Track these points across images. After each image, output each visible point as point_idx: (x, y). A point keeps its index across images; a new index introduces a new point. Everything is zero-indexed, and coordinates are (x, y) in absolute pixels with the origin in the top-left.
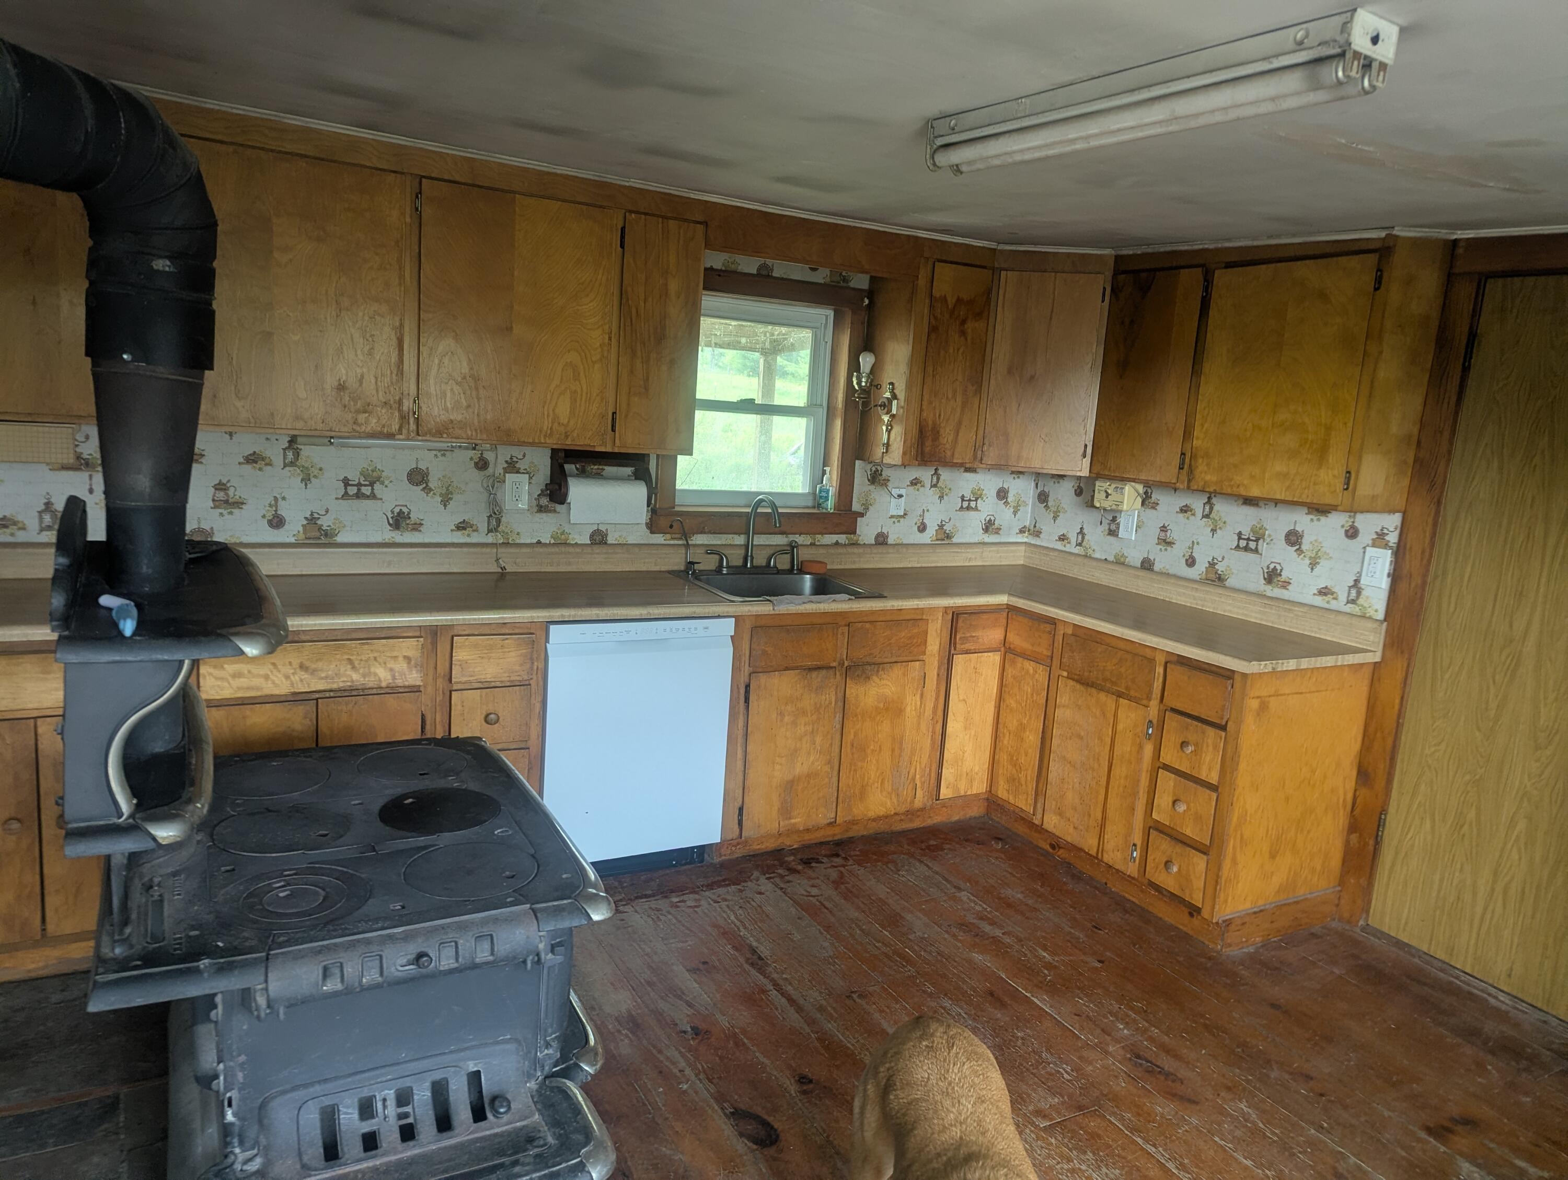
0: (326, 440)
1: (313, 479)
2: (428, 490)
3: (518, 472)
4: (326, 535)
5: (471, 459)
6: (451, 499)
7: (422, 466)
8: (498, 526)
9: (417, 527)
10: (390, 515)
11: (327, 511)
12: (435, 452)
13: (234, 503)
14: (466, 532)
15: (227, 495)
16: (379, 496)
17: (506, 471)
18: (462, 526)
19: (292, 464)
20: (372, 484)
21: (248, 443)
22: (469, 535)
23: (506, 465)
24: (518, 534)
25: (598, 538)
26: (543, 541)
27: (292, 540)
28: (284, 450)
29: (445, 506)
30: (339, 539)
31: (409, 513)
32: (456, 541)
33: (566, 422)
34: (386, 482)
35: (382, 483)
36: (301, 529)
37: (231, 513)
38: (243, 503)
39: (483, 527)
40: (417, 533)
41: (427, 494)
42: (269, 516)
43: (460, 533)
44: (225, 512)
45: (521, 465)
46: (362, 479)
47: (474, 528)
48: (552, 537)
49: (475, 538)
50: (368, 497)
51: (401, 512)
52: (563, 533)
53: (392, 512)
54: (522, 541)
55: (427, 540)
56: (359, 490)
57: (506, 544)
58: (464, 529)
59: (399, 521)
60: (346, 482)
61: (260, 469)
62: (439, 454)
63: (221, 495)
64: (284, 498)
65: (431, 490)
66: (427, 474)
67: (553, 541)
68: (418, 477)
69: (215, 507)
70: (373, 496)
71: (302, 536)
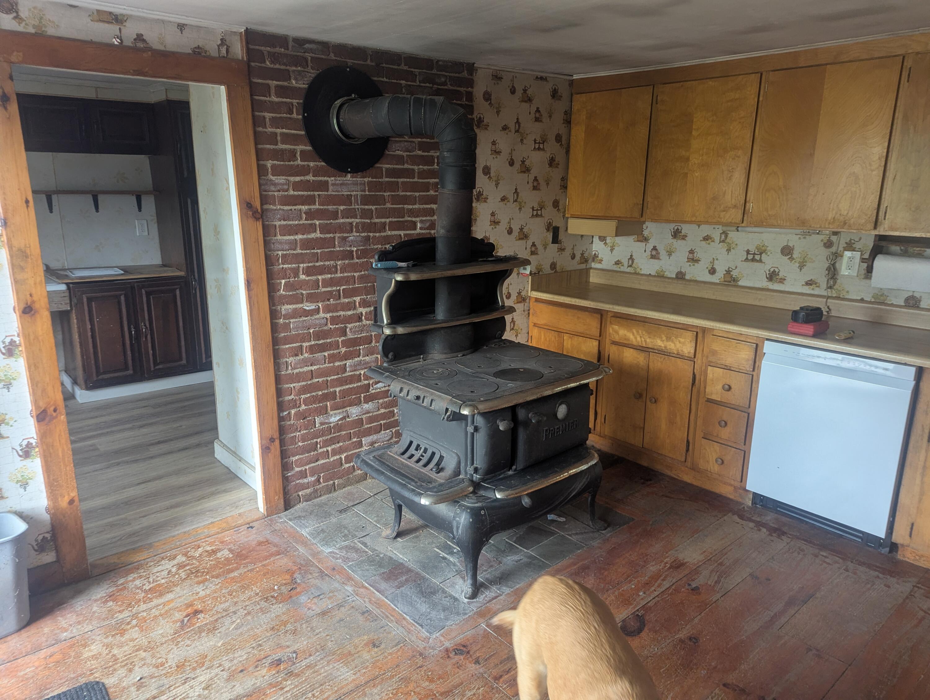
0: (734, 228)
1: (732, 250)
2: (791, 259)
3: (854, 250)
4: (734, 280)
5: (822, 241)
6: (805, 265)
7: (791, 244)
8: (834, 285)
9: (782, 281)
10: (768, 272)
11: (736, 268)
12: (799, 236)
13: (696, 260)
14: (812, 287)
15: (694, 256)
16: (763, 261)
17: (845, 249)
18: (809, 283)
19: (723, 241)
20: (761, 254)
21: (706, 230)
22: (813, 289)
23: (845, 245)
24: (848, 292)
25: (912, 302)
26: (865, 299)
27: (718, 281)
28: (721, 234)
29: (801, 269)
30: (740, 283)
31: (779, 272)
32: (804, 291)
33: (845, 213)
34: (769, 253)
35: (766, 254)
36: (723, 276)
37: (694, 265)
38: (699, 261)
39: (824, 285)
40: (781, 284)
41: (791, 261)
42: (710, 268)
43: (807, 287)
44: (692, 264)
45: (857, 246)
46: (756, 251)
47: (818, 285)
48: (873, 297)
49: (817, 292)
50: (757, 261)
51: (774, 271)
52: (882, 295)
53: (769, 271)
54: (850, 297)
55: (787, 289)
56: (754, 257)
57: (838, 298)
58: (811, 285)
59: (772, 276)
60: (748, 252)
61: (709, 244)
62: (802, 237)
63: (691, 256)
64: (717, 259)
65: (793, 259)
66: (793, 249)
67: (873, 300)
68: (787, 251)
69: (688, 262)
70: (760, 261)
71: (723, 280)
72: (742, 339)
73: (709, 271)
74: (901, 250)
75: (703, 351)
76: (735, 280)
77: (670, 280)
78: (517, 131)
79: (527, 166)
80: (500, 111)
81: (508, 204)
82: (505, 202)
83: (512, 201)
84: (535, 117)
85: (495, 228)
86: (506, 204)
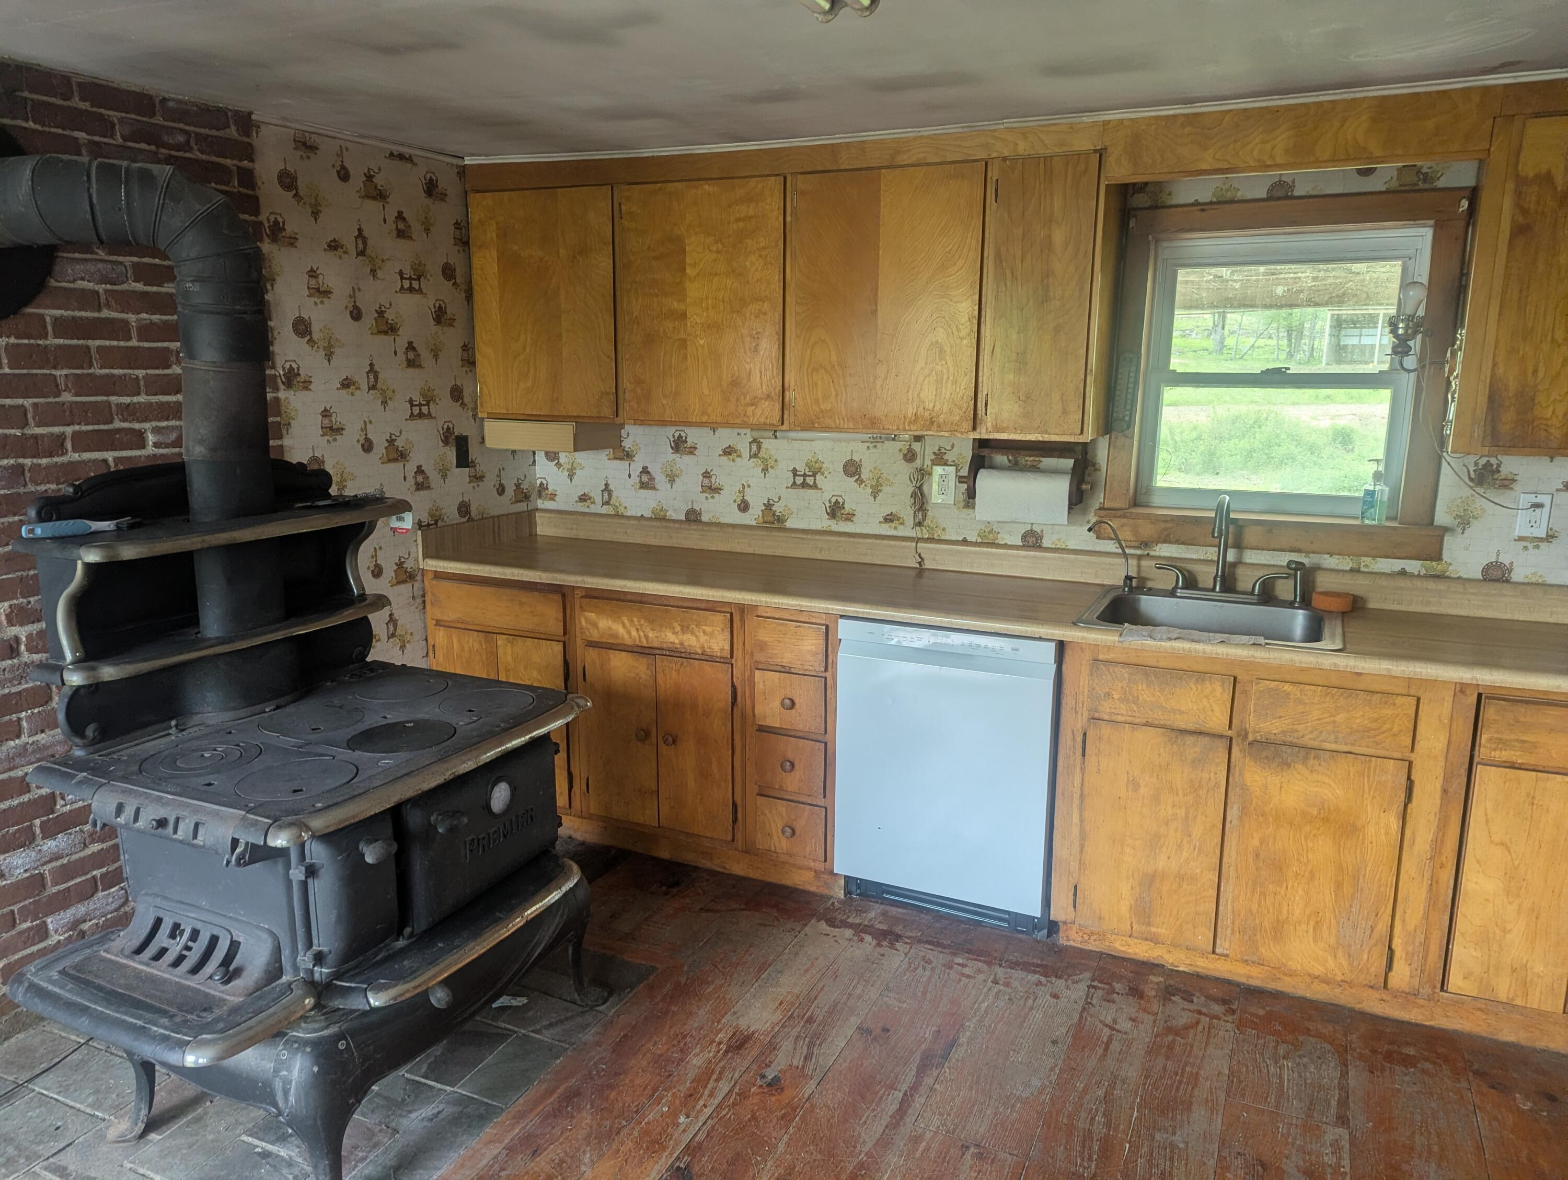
0: (771, 434)
1: (770, 470)
2: (860, 481)
3: (946, 464)
4: (778, 520)
5: (900, 450)
6: (880, 491)
7: (856, 458)
8: (924, 519)
9: (850, 517)
10: (828, 505)
11: (780, 499)
12: (867, 444)
13: (716, 489)
14: (893, 525)
15: (710, 481)
16: (819, 486)
17: (934, 463)
18: (889, 519)
19: (755, 456)
20: (814, 475)
21: (725, 437)
22: (895, 528)
23: (934, 457)
24: (944, 529)
25: (1031, 540)
26: (969, 539)
27: (754, 523)
28: (750, 443)
29: (875, 498)
30: (789, 524)
31: (843, 503)
32: (883, 533)
33: (931, 407)
34: (826, 473)
35: (823, 474)
36: (760, 513)
37: (713, 497)
38: (721, 489)
39: (910, 521)
40: (849, 523)
41: (860, 485)
42: (739, 501)
43: (887, 525)
44: (709, 496)
45: (949, 457)
46: (807, 470)
47: (901, 521)
48: (979, 535)
49: (902, 531)
50: (810, 487)
51: (837, 502)
52: (991, 532)
53: (830, 502)
54: (948, 538)
55: (858, 531)
56: (804, 480)
57: (931, 540)
58: (892, 521)
59: (835, 510)
60: (795, 472)
61: (733, 460)
62: (871, 446)
63: (706, 482)
64: (749, 486)
65: (863, 481)
66: (860, 466)
67: (979, 540)
68: (852, 469)
69: (703, 492)
70: (815, 486)
71: (761, 520)
72: (803, 620)
73: (739, 506)
74: (1009, 461)
75: (744, 644)
76: (780, 520)
77: (677, 525)
78: (361, 253)
79: (390, 322)
80: (319, 211)
81: (358, 392)
82: (350, 390)
83: (365, 386)
84: (397, 229)
85: (335, 440)
86: (352, 394)
